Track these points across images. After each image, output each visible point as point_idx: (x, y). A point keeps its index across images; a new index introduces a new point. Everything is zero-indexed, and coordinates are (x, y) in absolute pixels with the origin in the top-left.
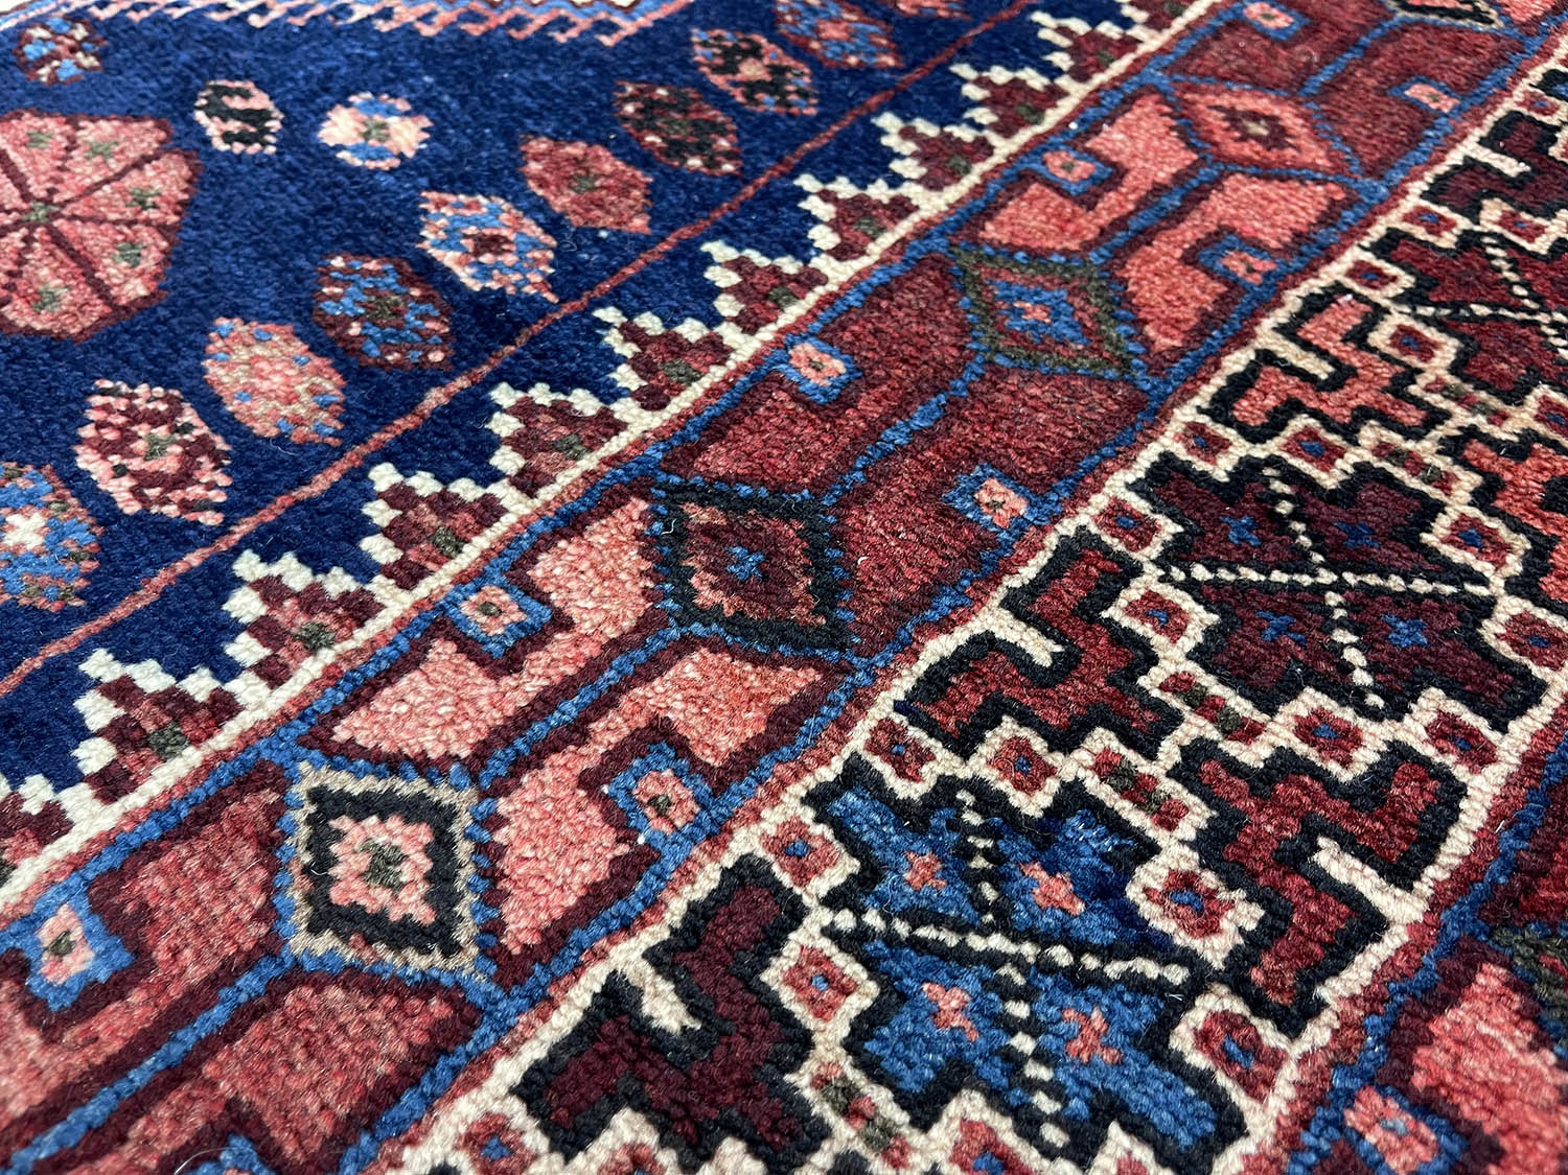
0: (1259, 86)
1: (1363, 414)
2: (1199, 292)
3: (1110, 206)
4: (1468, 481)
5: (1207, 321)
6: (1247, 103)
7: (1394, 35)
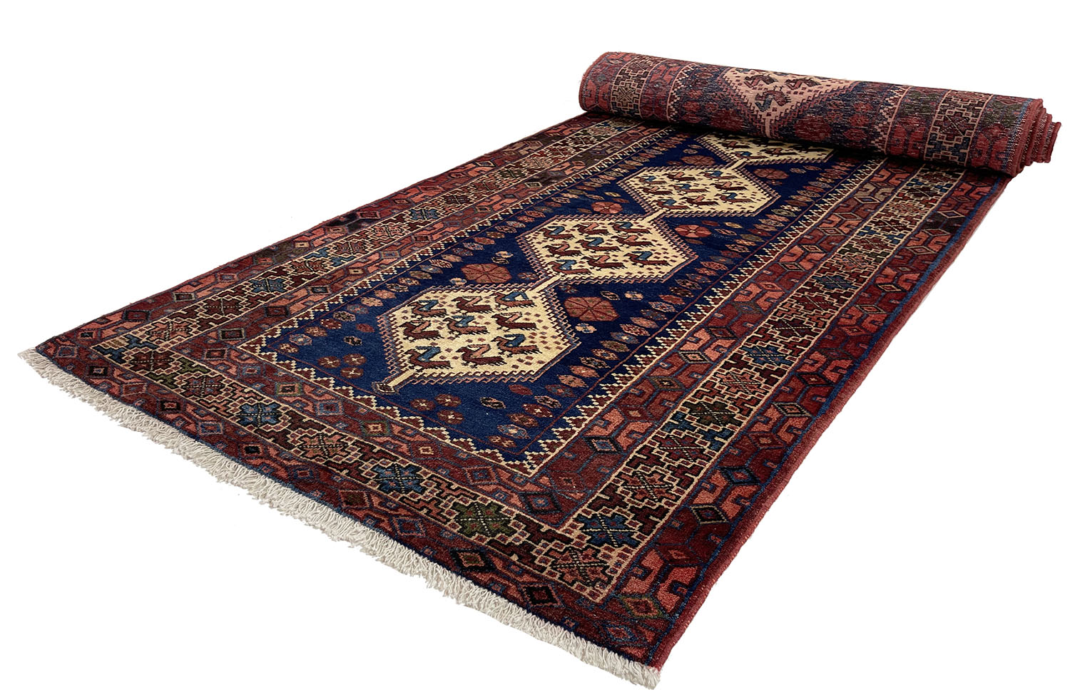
0: (768, 281)
1: (793, 314)
2: (768, 304)
3: (751, 296)
4: (807, 319)
5: (770, 307)
6: (767, 283)
7: (787, 273)
